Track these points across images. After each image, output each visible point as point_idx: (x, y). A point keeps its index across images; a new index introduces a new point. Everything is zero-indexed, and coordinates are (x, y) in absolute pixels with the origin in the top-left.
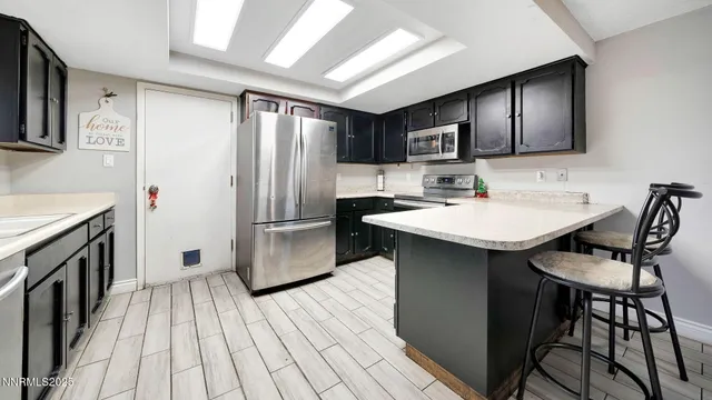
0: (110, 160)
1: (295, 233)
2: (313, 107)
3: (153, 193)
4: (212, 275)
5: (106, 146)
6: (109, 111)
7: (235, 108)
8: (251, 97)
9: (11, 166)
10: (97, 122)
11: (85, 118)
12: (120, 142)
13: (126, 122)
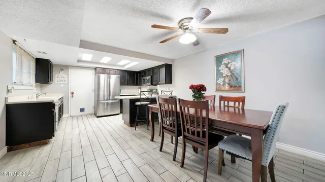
0: (62, 85)
1: (112, 103)
2: (116, 71)
3: (72, 93)
4: (88, 115)
5: (61, 82)
6: (62, 74)
7: (94, 71)
8: (98, 69)
9: (41, 87)
10: (59, 76)
11: (56, 76)
12: (65, 81)
13: (66, 76)
